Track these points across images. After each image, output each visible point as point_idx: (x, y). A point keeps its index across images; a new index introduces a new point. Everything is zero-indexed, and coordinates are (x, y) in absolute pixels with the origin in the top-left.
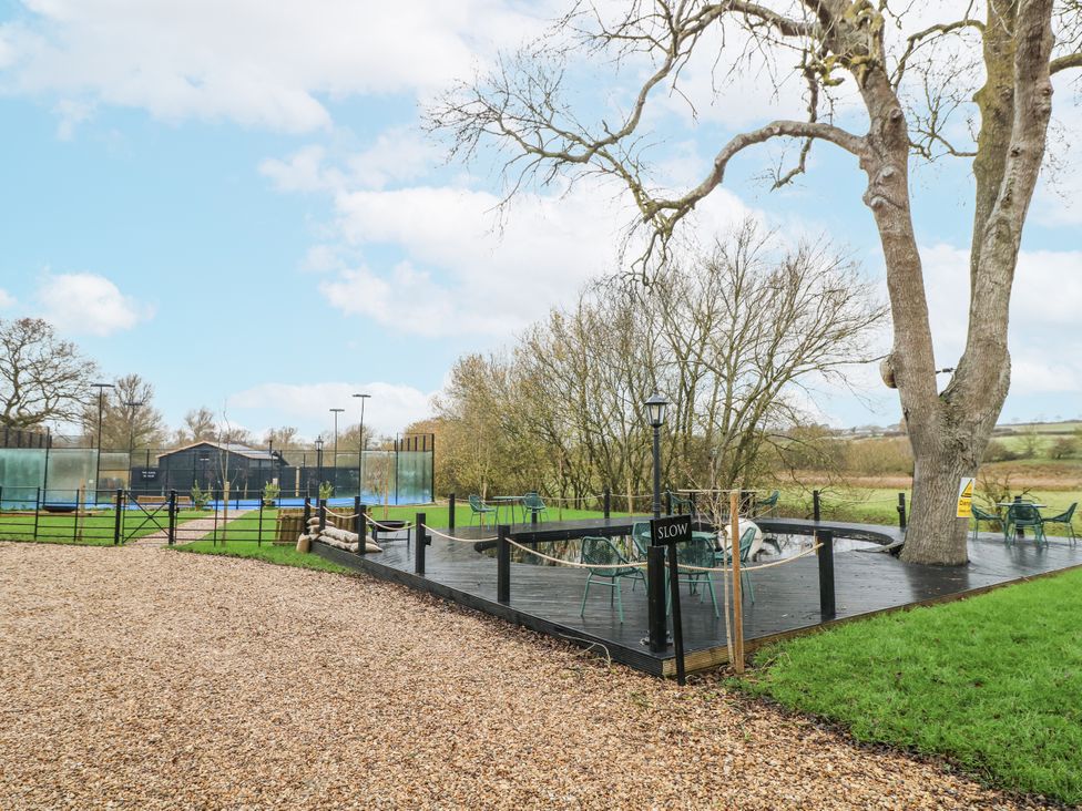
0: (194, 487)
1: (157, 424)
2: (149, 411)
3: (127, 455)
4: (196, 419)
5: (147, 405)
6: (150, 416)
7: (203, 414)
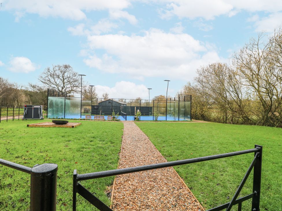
0: (113, 112)
1: (97, 96)
2: (95, 94)
3: (90, 101)
4: (105, 95)
5: (95, 92)
6: (95, 95)
7: (106, 95)
